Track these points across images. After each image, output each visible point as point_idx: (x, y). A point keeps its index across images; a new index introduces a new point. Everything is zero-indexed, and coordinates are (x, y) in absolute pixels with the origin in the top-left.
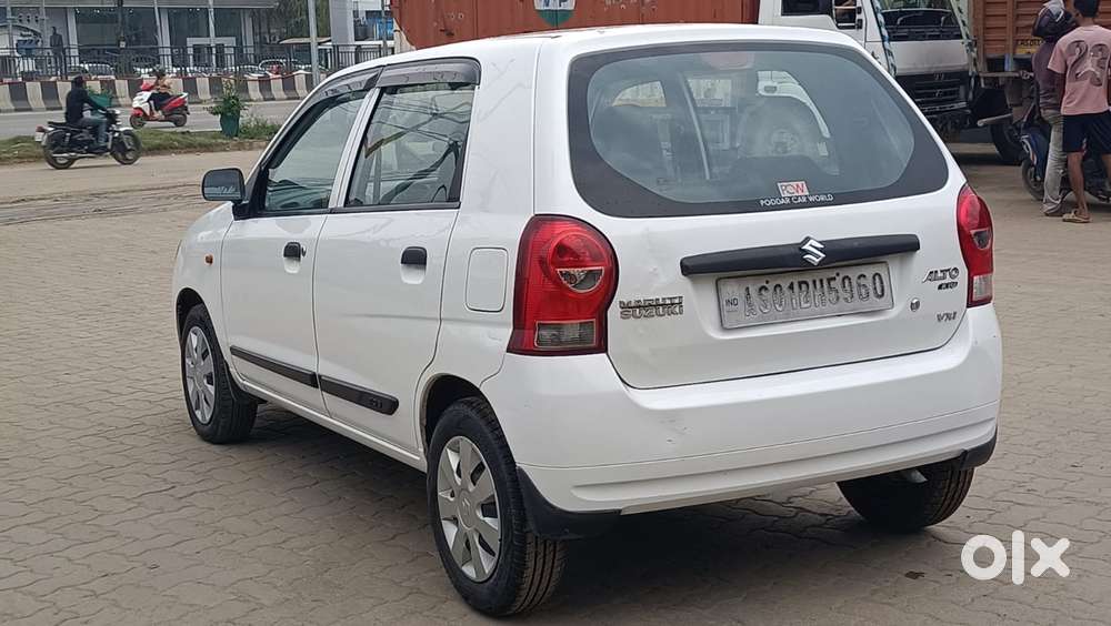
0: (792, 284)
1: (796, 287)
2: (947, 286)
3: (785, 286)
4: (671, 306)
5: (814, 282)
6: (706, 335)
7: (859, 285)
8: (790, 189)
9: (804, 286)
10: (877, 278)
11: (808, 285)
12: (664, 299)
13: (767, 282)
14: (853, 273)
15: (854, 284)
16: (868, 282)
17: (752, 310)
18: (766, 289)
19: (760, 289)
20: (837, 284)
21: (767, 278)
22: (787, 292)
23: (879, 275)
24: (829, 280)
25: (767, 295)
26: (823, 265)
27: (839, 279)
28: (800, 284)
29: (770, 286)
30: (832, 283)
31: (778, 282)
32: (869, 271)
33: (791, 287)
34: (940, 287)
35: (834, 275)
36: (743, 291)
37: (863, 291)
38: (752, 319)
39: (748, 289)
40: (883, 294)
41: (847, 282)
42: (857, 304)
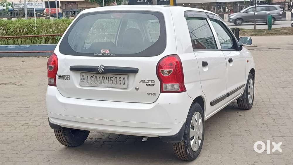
0: (100, 77)
1: (101, 78)
2: (149, 85)
3: (98, 77)
4: (67, 77)
5: (106, 77)
6: (75, 86)
7: (119, 80)
8: (104, 52)
9: (103, 78)
10: (124, 79)
11: (104, 78)
12: (66, 76)
13: (94, 75)
14: (118, 77)
15: (118, 80)
16: (122, 80)
17: (87, 82)
18: (93, 77)
19: (91, 77)
20: (113, 79)
21: (94, 74)
22: (98, 79)
23: (125, 78)
24: (111, 77)
25: (93, 79)
26: (103, 73)
27: (114, 78)
28: (102, 77)
29: (94, 77)
30: (112, 79)
31: (96, 76)
32: (122, 77)
33: (100, 78)
34: (147, 85)
35: (113, 76)
36: (86, 77)
37: (120, 82)
38: (87, 84)
39: (88, 76)
40: (125, 84)
41: (116, 79)
42: (118, 85)
